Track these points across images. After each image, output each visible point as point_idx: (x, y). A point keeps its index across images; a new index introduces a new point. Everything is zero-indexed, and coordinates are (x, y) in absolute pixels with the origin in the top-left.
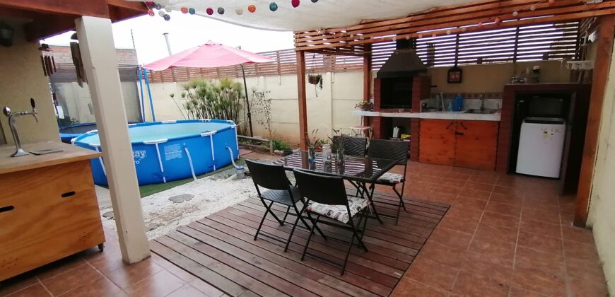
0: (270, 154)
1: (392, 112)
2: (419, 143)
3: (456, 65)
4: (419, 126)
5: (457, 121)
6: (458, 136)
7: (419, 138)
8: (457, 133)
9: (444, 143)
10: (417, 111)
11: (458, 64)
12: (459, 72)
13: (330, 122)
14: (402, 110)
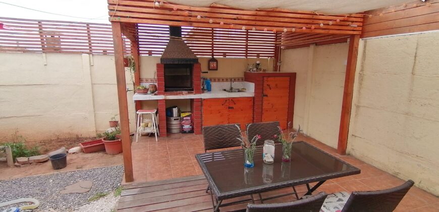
0: (8, 166)
1: (177, 94)
2: (201, 118)
3: (213, 57)
4: (202, 105)
5: (229, 99)
6: (230, 109)
7: (201, 114)
8: (229, 108)
9: (221, 116)
10: (198, 92)
11: (214, 57)
12: (215, 63)
13: (92, 109)
14: (186, 92)
